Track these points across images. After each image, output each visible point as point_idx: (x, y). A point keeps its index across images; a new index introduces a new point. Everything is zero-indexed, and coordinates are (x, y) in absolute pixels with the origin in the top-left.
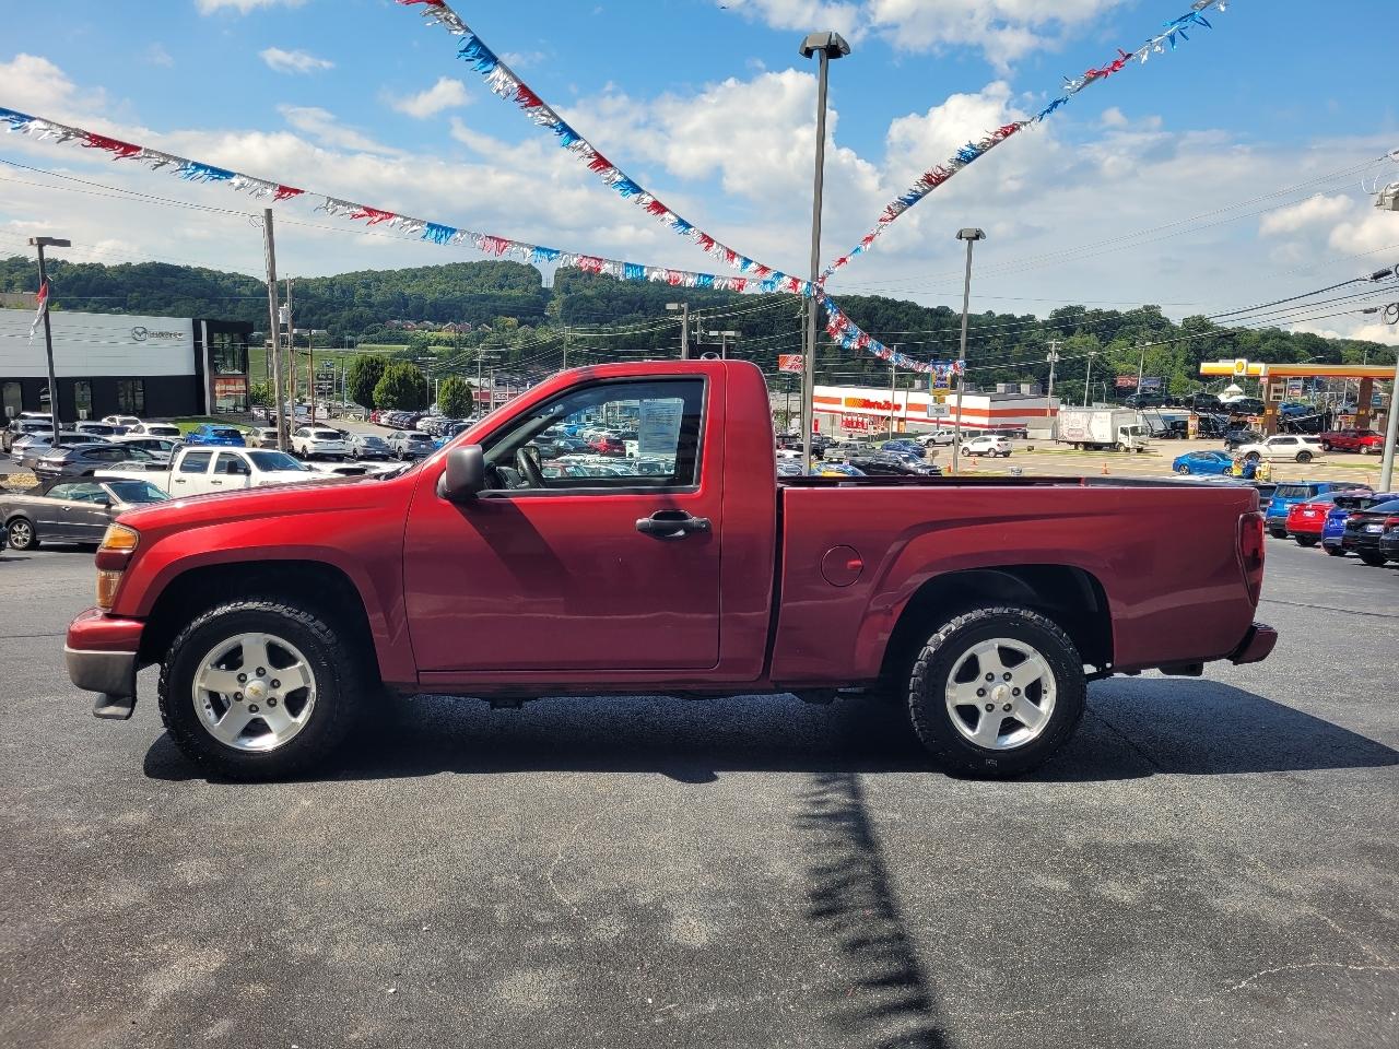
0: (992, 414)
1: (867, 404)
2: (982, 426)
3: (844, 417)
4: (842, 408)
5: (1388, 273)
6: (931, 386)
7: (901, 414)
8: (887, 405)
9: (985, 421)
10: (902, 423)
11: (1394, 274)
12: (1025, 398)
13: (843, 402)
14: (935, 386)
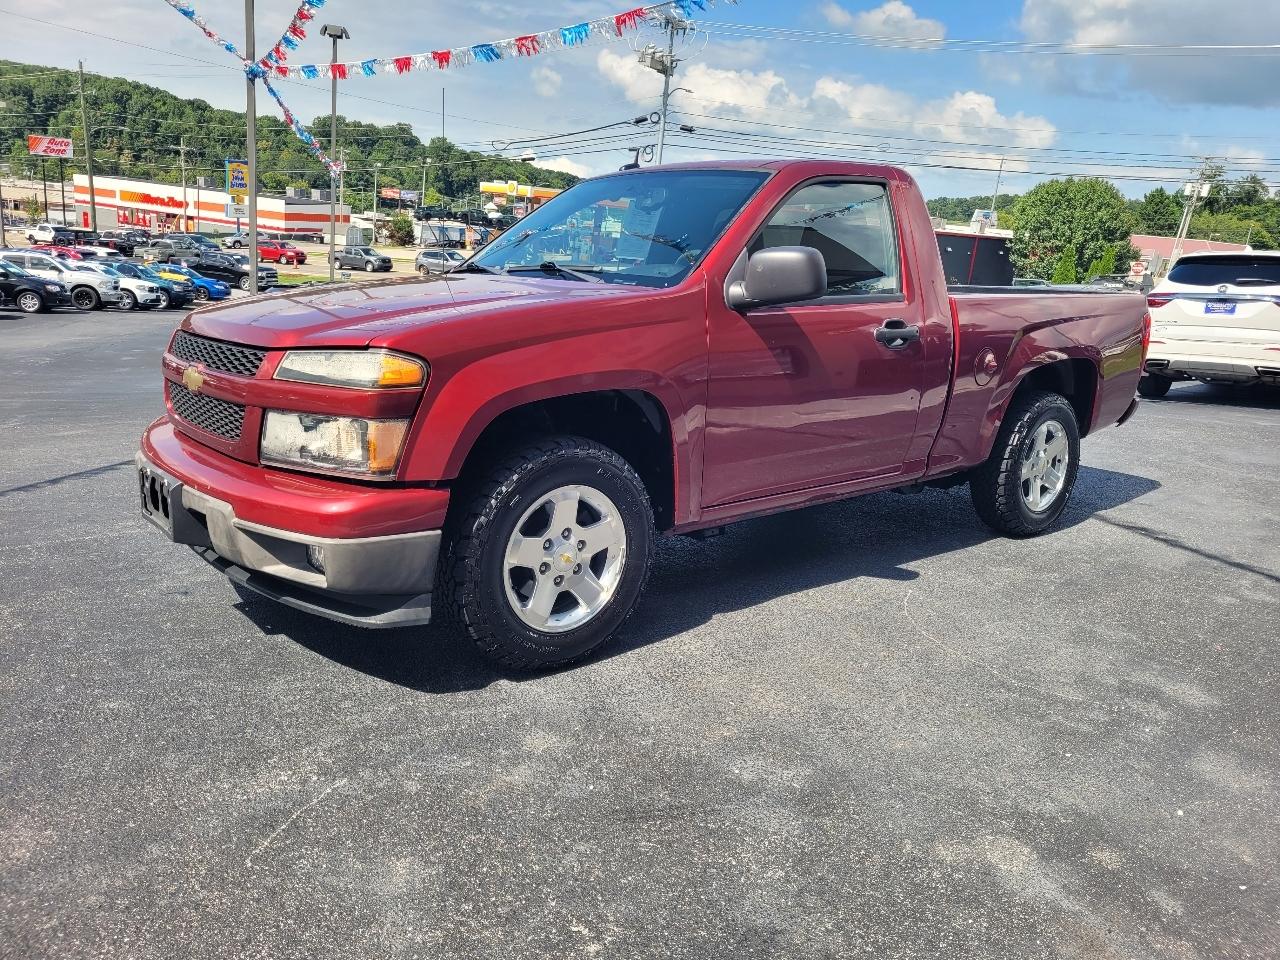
0: (289, 217)
1: (147, 199)
2: (278, 229)
3: (121, 213)
4: (117, 201)
5: (646, 120)
6: (228, 184)
7: (191, 211)
8: (172, 202)
9: (282, 224)
10: (190, 222)
11: (649, 121)
12: (316, 203)
13: (118, 194)
14: (233, 186)
